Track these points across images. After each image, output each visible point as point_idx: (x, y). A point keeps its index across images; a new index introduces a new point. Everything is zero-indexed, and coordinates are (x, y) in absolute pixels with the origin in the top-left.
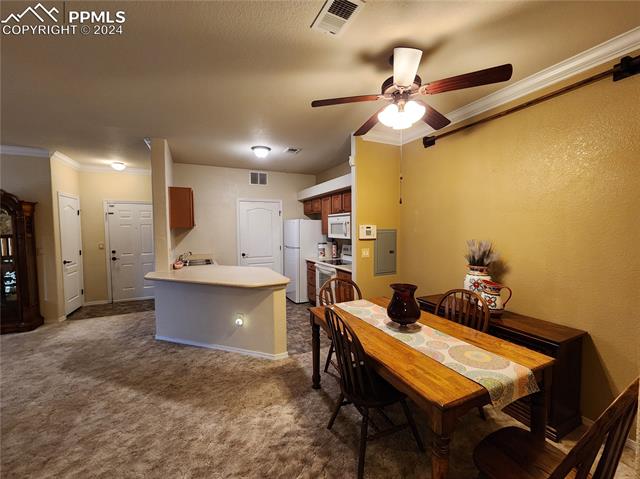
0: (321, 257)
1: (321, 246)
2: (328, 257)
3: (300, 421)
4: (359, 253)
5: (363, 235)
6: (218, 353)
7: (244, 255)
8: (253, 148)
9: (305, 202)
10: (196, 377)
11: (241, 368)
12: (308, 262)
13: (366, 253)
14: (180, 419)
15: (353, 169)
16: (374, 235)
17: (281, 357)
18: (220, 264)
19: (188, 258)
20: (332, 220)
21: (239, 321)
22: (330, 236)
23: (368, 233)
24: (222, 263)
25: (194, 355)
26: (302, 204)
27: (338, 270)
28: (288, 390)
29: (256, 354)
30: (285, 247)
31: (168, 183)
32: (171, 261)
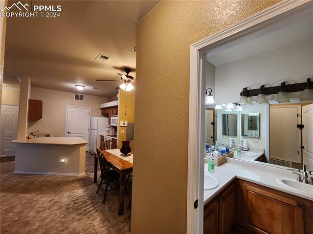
0: (108, 134)
1: (108, 129)
2: (111, 134)
3: (86, 193)
4: (120, 132)
5: (122, 125)
6: (50, 176)
7: (68, 133)
8: (76, 86)
9: (102, 109)
10: (38, 185)
11: (62, 180)
12: (101, 136)
13: (123, 132)
14: (30, 199)
15: (119, 99)
16: (126, 125)
17: (82, 174)
18: (54, 136)
19: (36, 134)
20: (112, 118)
21: (63, 161)
22: (111, 125)
23: (124, 124)
24: (55, 136)
25: (37, 178)
26: (101, 110)
27: (113, 139)
28: (82, 185)
29: (70, 174)
30: (91, 129)
31: (29, 98)
32: (26, 135)
